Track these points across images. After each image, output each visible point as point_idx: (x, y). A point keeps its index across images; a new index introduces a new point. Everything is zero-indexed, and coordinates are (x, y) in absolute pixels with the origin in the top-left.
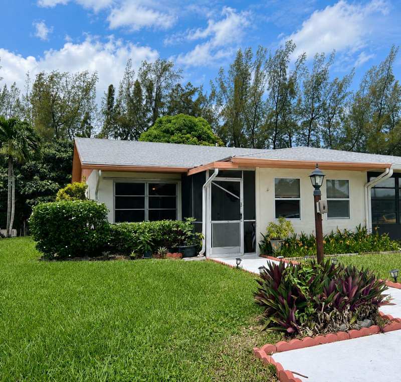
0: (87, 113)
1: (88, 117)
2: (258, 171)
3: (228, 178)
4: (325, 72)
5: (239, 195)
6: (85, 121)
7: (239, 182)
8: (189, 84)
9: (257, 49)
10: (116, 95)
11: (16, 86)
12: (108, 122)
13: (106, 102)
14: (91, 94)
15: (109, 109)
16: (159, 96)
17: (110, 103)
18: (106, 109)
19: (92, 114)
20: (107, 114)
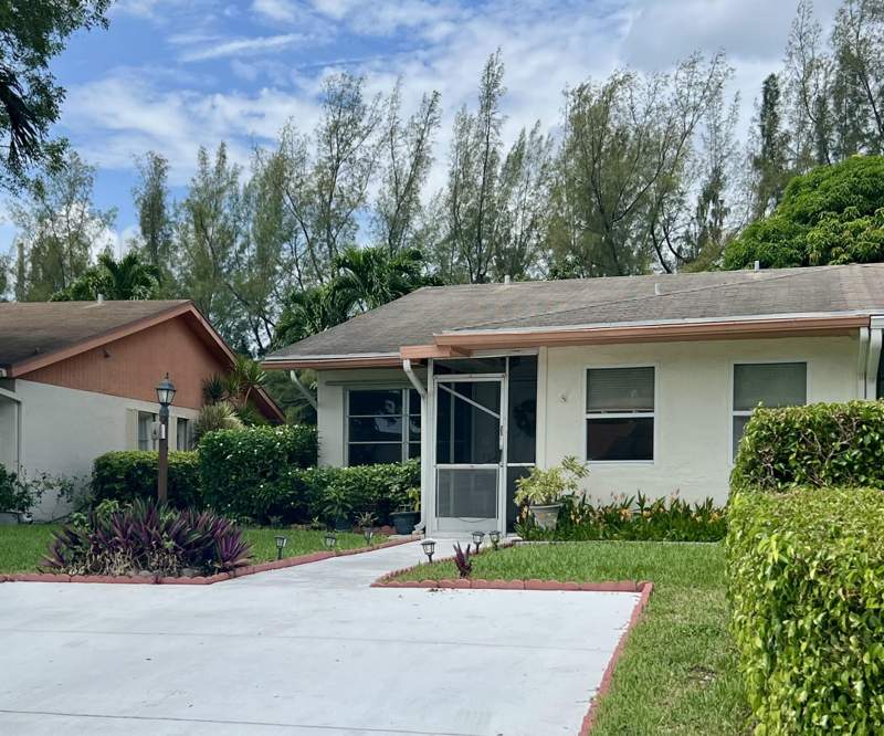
0: (716, 172)
1: (715, 182)
2: (542, 353)
3: (473, 375)
5: (498, 410)
6: (708, 196)
7: (500, 382)
10: (787, 108)
12: (762, 191)
13: (758, 132)
15: (765, 150)
17: (768, 133)
18: (759, 152)
19: (725, 171)
20: (758, 163)
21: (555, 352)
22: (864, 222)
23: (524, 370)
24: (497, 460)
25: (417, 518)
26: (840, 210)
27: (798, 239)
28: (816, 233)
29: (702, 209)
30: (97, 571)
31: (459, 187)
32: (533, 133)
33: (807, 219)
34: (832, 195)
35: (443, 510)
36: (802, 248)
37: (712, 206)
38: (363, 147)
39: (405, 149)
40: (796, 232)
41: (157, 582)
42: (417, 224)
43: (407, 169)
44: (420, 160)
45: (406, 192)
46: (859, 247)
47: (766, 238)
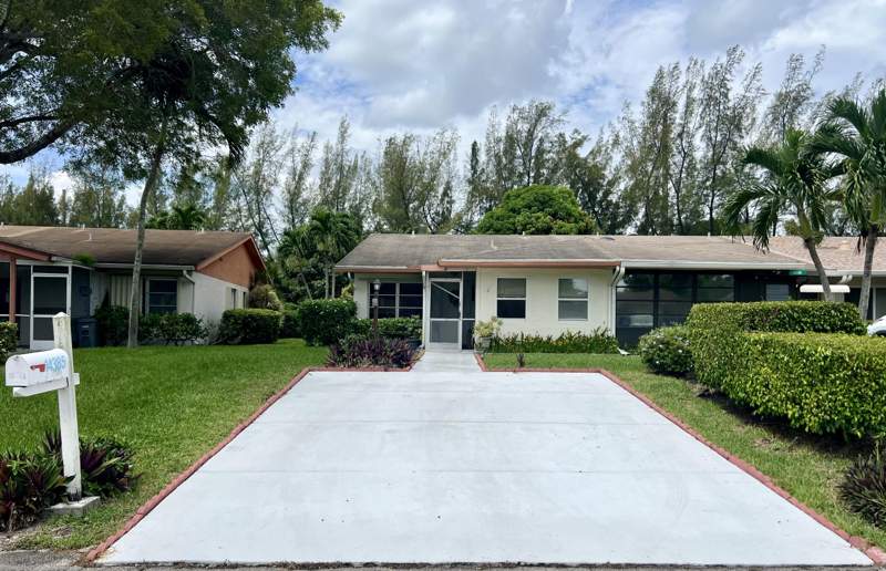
0: (448, 183)
1: (448, 188)
2: (478, 271)
3: (447, 278)
4: (805, 87)
5: (458, 295)
6: (445, 194)
7: (459, 283)
8: (576, 131)
9: (688, 64)
10: (482, 157)
11: (366, 156)
12: (472, 194)
13: (469, 167)
14: (452, 156)
15: (473, 175)
16: (540, 151)
17: (473, 168)
18: (470, 175)
19: (453, 183)
20: (470, 182)
21: (484, 270)
22: (539, 214)
23: (470, 279)
24: (458, 317)
25: (420, 343)
26: (530, 208)
27: (511, 220)
28: (520, 218)
29: (442, 200)
30: (354, 366)
31: (326, 180)
32: (362, 157)
33: (515, 211)
34: (526, 202)
35: (434, 339)
36: (514, 224)
37: (446, 199)
38: (276, 157)
39: (298, 159)
40: (510, 217)
41: (386, 370)
42: (305, 195)
43: (299, 167)
44: (306, 165)
45: (299, 178)
46: (539, 225)
47: (498, 219)
